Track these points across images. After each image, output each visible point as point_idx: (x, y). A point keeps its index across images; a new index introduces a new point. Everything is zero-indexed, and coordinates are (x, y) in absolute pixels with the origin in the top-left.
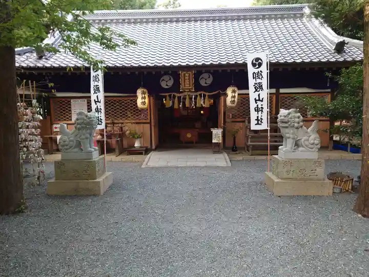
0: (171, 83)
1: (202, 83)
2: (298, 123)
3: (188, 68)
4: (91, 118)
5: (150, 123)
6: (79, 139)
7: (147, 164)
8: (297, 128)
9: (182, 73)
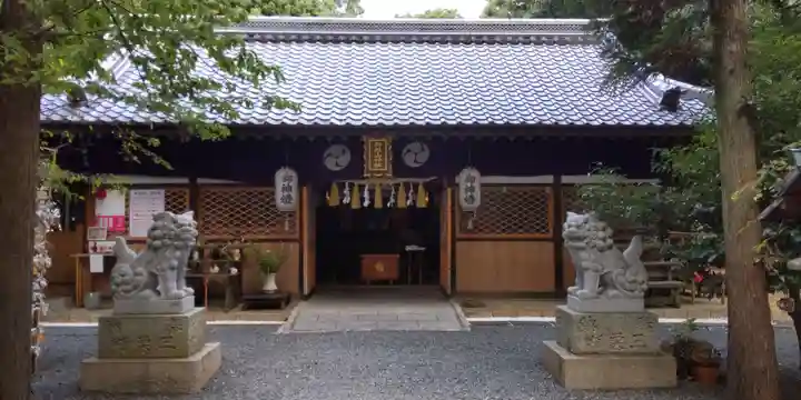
0: (345, 160)
1: (409, 161)
2: (604, 240)
3: (380, 130)
4: (182, 225)
5: (300, 240)
6: (154, 271)
7: (293, 325)
8: (602, 250)
9: (369, 141)
